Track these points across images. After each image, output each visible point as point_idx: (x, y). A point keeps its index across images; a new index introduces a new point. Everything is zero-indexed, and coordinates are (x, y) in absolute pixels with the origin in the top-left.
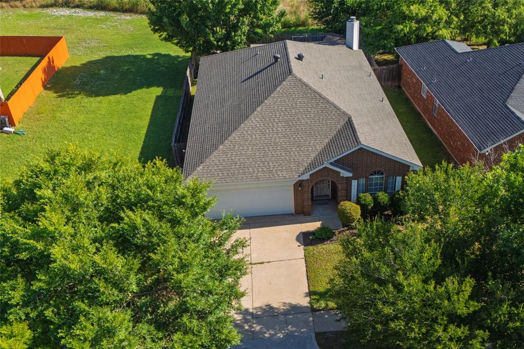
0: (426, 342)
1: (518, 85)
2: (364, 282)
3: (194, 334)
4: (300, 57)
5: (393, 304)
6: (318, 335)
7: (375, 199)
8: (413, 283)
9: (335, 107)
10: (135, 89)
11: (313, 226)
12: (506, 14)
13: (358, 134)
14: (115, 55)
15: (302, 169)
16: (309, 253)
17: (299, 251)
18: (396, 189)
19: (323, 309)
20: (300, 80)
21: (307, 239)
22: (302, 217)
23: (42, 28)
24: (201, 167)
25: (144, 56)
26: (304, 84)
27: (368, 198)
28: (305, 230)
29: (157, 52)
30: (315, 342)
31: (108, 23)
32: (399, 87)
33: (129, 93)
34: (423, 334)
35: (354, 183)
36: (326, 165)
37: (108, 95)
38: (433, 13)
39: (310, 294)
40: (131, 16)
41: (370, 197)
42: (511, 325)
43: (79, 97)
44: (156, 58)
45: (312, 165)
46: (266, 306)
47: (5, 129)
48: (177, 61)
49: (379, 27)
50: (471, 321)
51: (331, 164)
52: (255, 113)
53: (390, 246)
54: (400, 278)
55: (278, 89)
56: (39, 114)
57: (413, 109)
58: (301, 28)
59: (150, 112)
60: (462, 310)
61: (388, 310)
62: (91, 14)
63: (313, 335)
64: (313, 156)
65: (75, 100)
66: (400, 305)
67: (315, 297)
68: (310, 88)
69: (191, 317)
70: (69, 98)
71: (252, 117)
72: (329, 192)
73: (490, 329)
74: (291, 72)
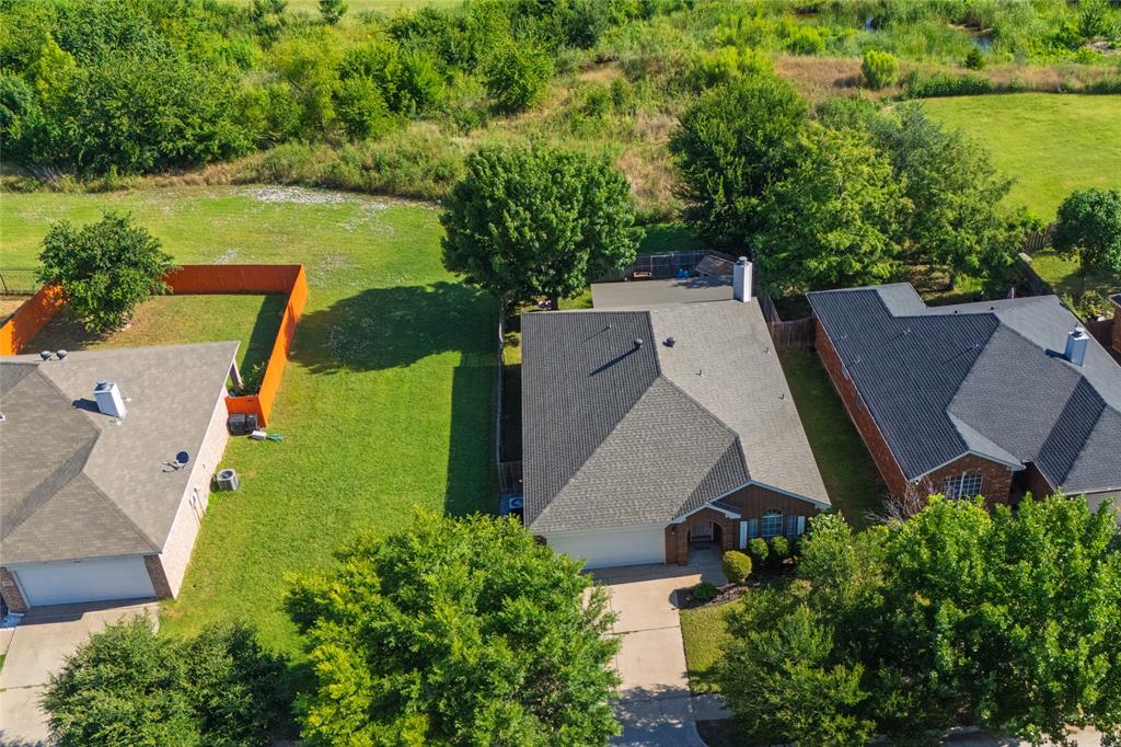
0: (814, 733)
1: (964, 382)
2: (751, 666)
3: (578, 727)
4: (669, 343)
5: (781, 693)
6: (699, 724)
7: (771, 546)
8: (801, 672)
9: (718, 422)
10: (421, 357)
11: (692, 581)
12: (974, 238)
13: (748, 464)
14: (377, 287)
15: (676, 510)
16: (686, 619)
17: (673, 616)
18: (799, 533)
19: (705, 693)
20: (672, 384)
21: (685, 600)
22: (675, 568)
23: (250, 232)
24: (548, 509)
25: (423, 288)
26: (677, 389)
27: (761, 546)
28: (679, 587)
29: (441, 279)
30: (696, 731)
31: (354, 220)
32: (813, 350)
33: (414, 362)
34: (809, 724)
35: (744, 525)
36: (707, 505)
37: (382, 367)
38: (862, 241)
39: (689, 674)
40: (385, 202)
41: (764, 544)
42: (898, 715)
43: (342, 372)
44: (441, 291)
45: (689, 504)
46: (636, 688)
47: (255, 433)
48: (474, 297)
49: (784, 254)
50: (860, 711)
51: (713, 503)
52: (614, 432)
53: (778, 630)
54: (787, 666)
55: (643, 397)
56: (292, 404)
57: (831, 390)
58: (662, 225)
59: (450, 397)
60: (850, 700)
61: (775, 699)
62: (319, 198)
63: (694, 724)
64: (690, 491)
65: (336, 378)
66: (788, 693)
67: (694, 678)
68: (685, 396)
69: (574, 707)
70: (328, 374)
71: (610, 438)
72: (711, 532)
73: (878, 720)
74: (659, 373)
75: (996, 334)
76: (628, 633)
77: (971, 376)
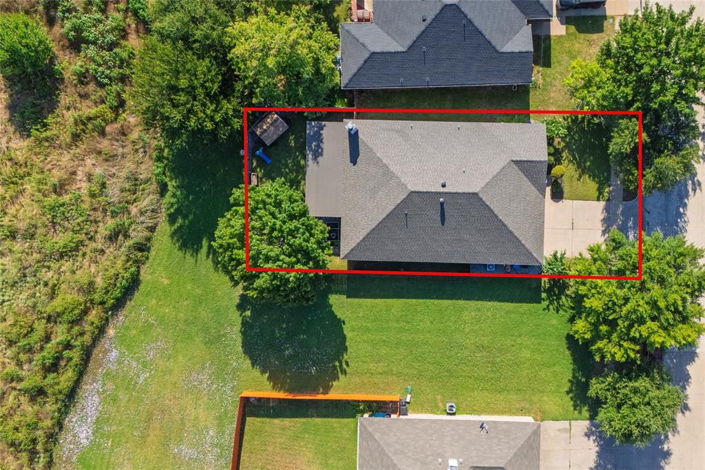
16: (568, 197)
19: (609, 195)
21: (558, 197)
30: (627, 202)
39: (598, 200)
63: (624, 202)
67: (601, 198)
74: (476, 194)
75: (462, 9)
76: (573, 223)
77: (483, 32)
